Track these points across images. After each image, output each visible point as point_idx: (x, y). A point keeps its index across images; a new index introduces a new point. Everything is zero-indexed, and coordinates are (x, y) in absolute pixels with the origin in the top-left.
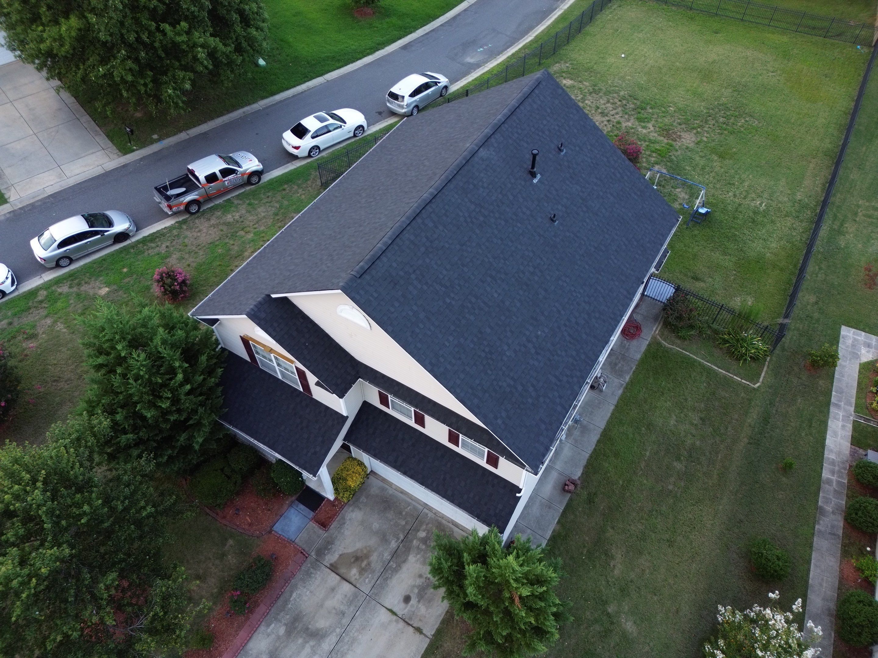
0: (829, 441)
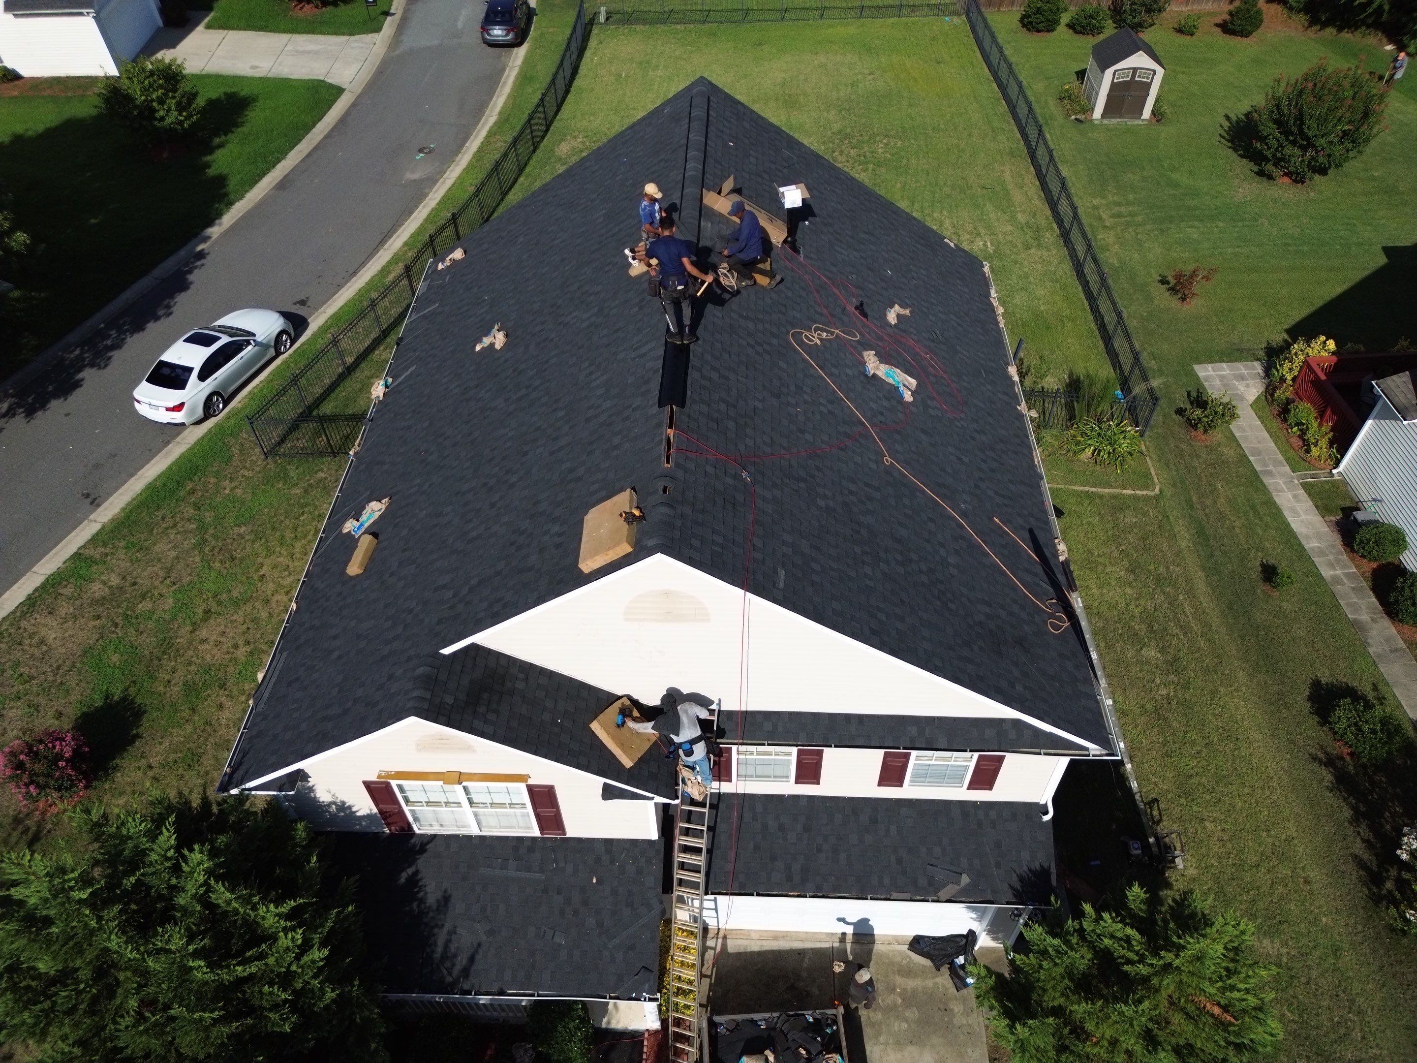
0: (1295, 525)
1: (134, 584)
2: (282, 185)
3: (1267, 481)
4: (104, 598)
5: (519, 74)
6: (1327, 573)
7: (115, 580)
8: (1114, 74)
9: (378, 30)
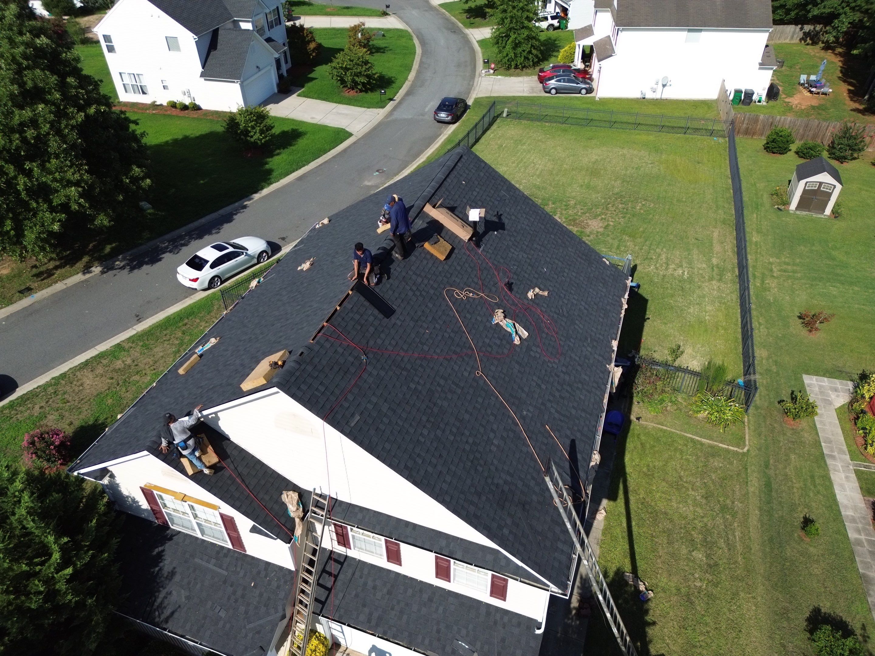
0: (840, 497)
1: (136, 365)
2: (300, 179)
3: (829, 462)
4: (119, 369)
5: (447, 138)
6: (852, 535)
7: (129, 361)
8: (806, 184)
9: (383, 107)
